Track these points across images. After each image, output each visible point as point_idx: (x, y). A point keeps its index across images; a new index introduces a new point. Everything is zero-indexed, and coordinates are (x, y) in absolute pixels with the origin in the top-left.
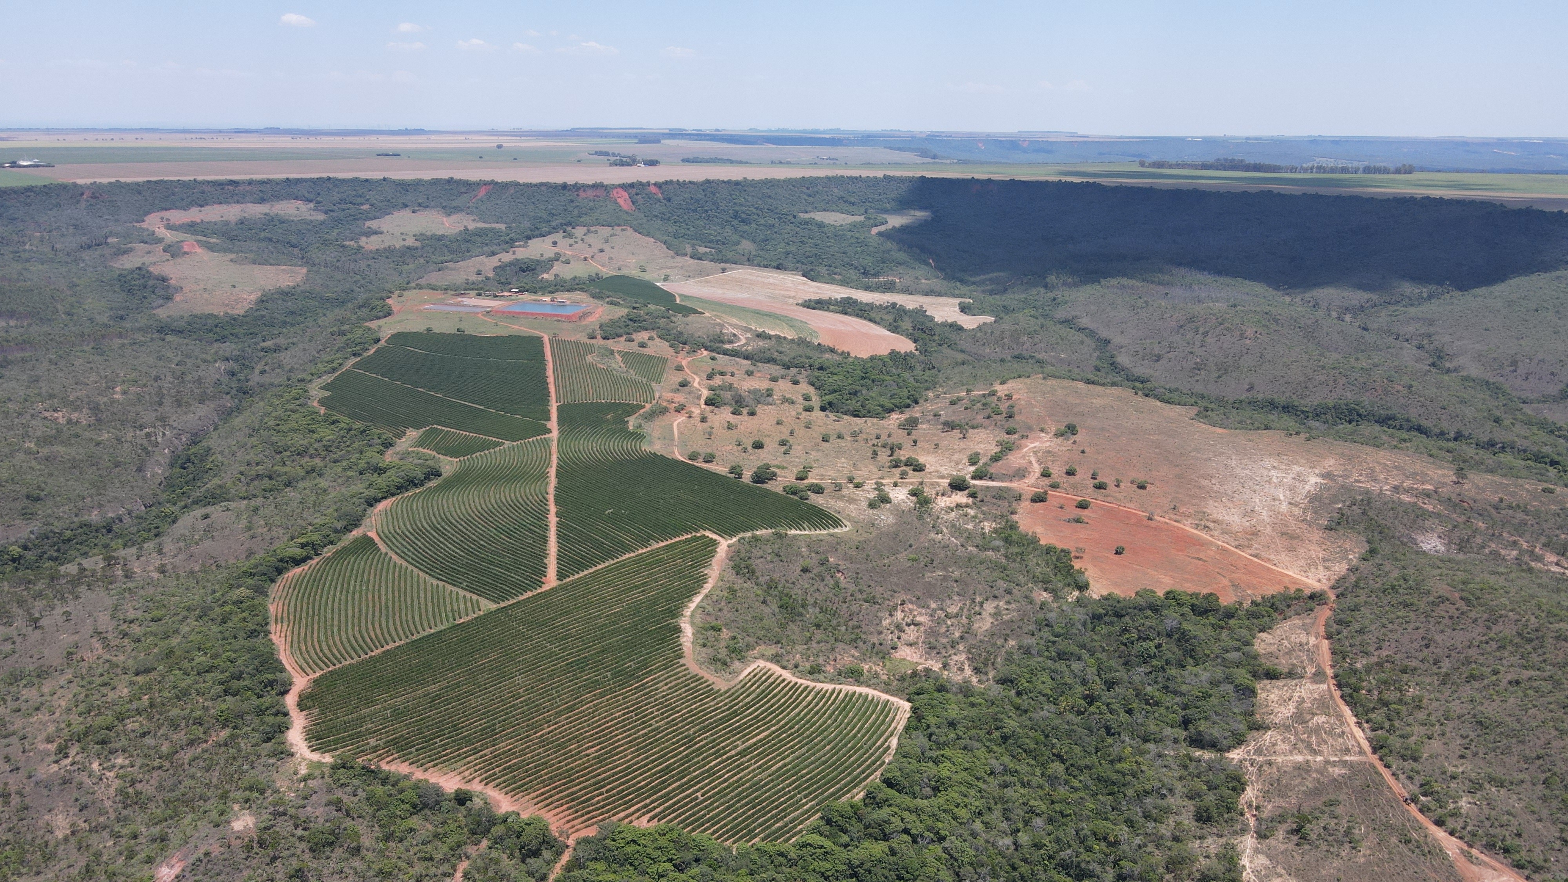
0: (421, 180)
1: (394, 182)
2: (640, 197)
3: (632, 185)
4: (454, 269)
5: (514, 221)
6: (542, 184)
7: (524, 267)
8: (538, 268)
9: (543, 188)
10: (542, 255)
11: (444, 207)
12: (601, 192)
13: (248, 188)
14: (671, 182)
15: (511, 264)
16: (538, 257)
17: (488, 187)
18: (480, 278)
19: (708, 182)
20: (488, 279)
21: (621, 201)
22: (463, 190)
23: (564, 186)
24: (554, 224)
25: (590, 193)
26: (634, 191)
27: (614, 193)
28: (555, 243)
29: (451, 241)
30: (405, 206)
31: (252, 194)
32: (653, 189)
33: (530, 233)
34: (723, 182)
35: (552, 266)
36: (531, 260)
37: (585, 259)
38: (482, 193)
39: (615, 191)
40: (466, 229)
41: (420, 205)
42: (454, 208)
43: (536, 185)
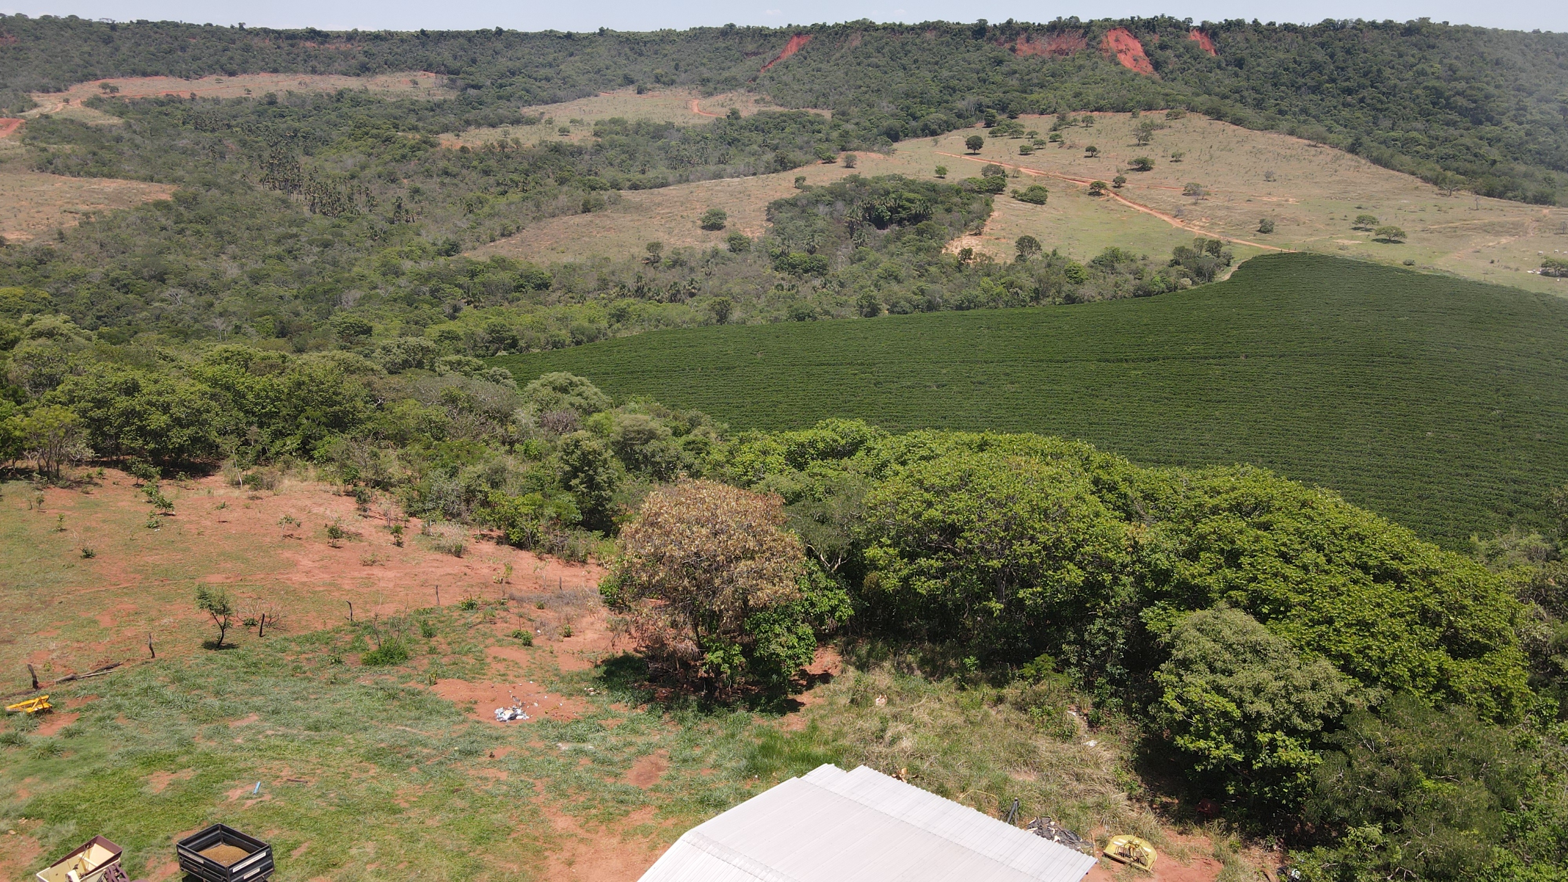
0: (670, 33)
1: (618, 36)
2: (1169, 53)
3: (1152, 25)
4: (639, 208)
5: (857, 101)
6: (926, 27)
7: (882, 207)
8: (938, 211)
9: (929, 35)
10: (941, 172)
11: (705, 81)
12: (1072, 43)
13: (343, 47)
14: (1239, 24)
15: (836, 194)
16: (930, 176)
17: (804, 41)
18: (718, 242)
19: (1329, 26)
20: (738, 245)
21: (1126, 61)
22: (751, 47)
23: (980, 30)
24: (960, 105)
25: (1043, 45)
26: (1155, 39)
27: (1110, 41)
28: (975, 145)
29: (685, 140)
30: (629, 81)
31: (346, 56)
32: (1195, 37)
33: (896, 124)
34: (1373, 25)
35: (988, 209)
36: (909, 185)
37: (1096, 190)
38: (791, 50)
39: (1112, 36)
40: (734, 114)
41: (658, 80)
42: (726, 80)
43: (912, 29)
